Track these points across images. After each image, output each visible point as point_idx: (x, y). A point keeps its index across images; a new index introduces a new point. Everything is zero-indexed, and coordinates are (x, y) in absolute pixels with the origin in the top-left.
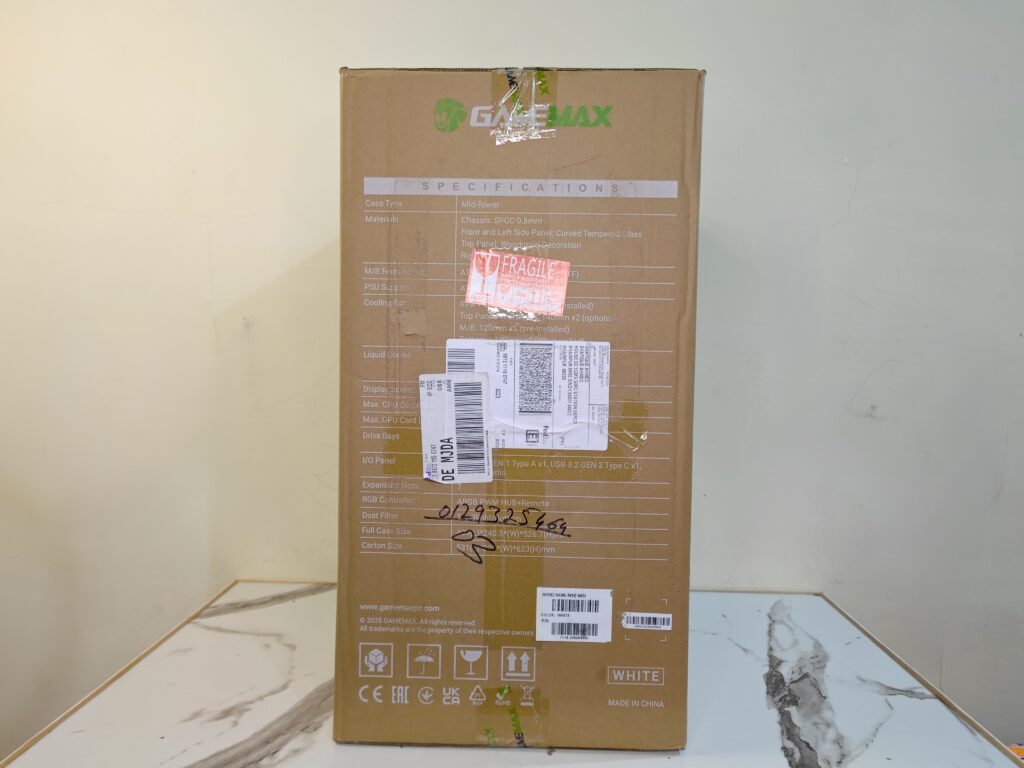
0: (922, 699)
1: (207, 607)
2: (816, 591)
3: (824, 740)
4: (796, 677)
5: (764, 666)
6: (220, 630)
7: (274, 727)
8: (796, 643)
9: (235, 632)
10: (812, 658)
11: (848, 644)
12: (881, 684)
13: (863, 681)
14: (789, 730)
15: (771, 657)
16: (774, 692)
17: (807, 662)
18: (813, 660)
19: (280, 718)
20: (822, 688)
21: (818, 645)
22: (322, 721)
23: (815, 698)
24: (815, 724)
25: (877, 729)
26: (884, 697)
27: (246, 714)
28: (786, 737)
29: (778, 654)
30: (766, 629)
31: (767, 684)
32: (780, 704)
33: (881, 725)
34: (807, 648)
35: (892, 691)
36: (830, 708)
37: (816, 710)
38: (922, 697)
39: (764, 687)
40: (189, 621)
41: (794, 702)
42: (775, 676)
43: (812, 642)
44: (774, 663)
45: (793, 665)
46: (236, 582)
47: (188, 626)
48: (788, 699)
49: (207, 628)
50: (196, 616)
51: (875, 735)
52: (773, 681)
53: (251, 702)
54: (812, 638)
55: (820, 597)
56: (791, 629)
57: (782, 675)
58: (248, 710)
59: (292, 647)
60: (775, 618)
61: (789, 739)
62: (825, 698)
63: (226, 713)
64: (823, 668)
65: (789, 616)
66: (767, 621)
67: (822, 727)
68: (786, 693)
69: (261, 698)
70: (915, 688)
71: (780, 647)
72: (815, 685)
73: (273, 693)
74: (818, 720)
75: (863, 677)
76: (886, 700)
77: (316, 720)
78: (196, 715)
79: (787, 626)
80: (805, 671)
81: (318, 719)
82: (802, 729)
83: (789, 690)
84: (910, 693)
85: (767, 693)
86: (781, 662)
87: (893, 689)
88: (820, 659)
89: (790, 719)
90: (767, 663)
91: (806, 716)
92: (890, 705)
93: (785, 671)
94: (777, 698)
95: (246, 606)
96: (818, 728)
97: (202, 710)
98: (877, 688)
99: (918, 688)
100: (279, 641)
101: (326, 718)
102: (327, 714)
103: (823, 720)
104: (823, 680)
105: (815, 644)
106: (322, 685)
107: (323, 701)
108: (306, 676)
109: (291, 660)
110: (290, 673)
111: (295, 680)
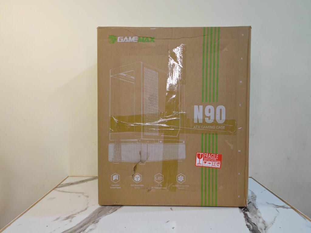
0: (287, 209)
1: (59, 185)
3: (259, 222)
6: (64, 192)
7: (83, 222)
9: (69, 192)
10: (251, 197)
11: (262, 192)
12: (274, 204)
13: (268, 203)
14: (247, 219)
18: (252, 198)
19: (85, 219)
20: (256, 206)
21: (253, 193)
22: (99, 220)
23: (254, 209)
24: (255, 217)
25: (275, 218)
26: (275, 209)
27: (74, 218)
28: (247, 221)
32: (244, 211)
33: (276, 217)
35: (278, 206)
36: (259, 212)
37: (255, 213)
38: (287, 208)
40: (53, 189)
41: (248, 210)
46: (68, 177)
47: (54, 190)
49: (59, 191)
50: (56, 188)
51: (274, 220)
53: (75, 214)
54: (251, 191)
55: (251, 178)
58: (75, 217)
59: (88, 197)
61: (248, 222)
62: (257, 209)
63: (68, 218)
64: (255, 200)
67: (258, 218)
68: (245, 208)
69: (79, 213)
72: (254, 205)
73: (82, 211)
74: (256, 216)
75: (268, 202)
76: (276, 209)
77: (97, 219)
78: (58, 219)
80: (250, 201)
82: (252, 219)
84: (283, 207)
88: (254, 197)
89: (247, 216)
91: (252, 215)
92: (278, 211)
94: (242, 210)
96: (257, 218)
97: (60, 217)
98: (273, 206)
99: (286, 205)
100: (83, 195)
101: (100, 219)
102: (100, 217)
103: (258, 216)
104: (256, 203)
105: (251, 193)
106: (98, 208)
107: (99, 213)
108: (93, 205)
109: (87, 201)
110: (87, 205)
111: (89, 207)
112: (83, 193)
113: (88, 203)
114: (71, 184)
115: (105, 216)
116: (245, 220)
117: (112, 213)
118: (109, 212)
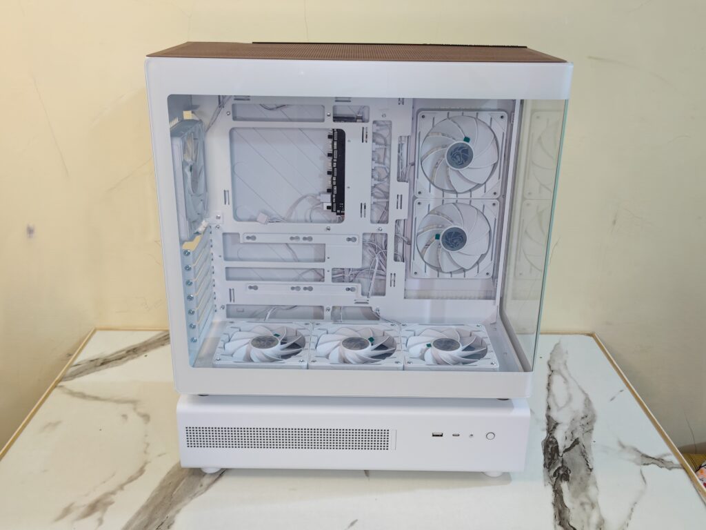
0: (670, 469)
1: (71, 366)
2: (589, 330)
3: (589, 524)
4: (569, 443)
5: (543, 430)
6: (83, 396)
7: (134, 525)
8: (570, 399)
9: (96, 398)
10: (583, 418)
11: (612, 399)
12: (638, 451)
13: (623, 447)
14: (560, 512)
15: (548, 417)
16: (550, 464)
17: (578, 424)
18: (583, 422)
19: (139, 513)
20: (589, 457)
21: (588, 402)
22: (174, 516)
23: (583, 471)
24: (582, 504)
25: (632, 509)
26: (637, 468)
27: (110, 508)
28: (558, 522)
29: (555, 415)
30: (546, 382)
31: (544, 454)
32: (555, 478)
33: (636, 503)
34: (578, 406)
35: (647, 459)
36: (595, 483)
37: (584, 488)
38: (670, 467)
39: (542, 457)
40: (56, 385)
41: (566, 476)
42: (551, 442)
43: (582, 397)
44: (552, 426)
45: (566, 428)
46: (95, 331)
47: (55, 391)
48: (561, 472)
49: (72, 394)
50: (62, 377)
51: (630, 517)
52: (550, 450)
53: (113, 493)
54: (583, 392)
55: (592, 338)
56: (566, 381)
57: (557, 442)
58: (111, 503)
59: (146, 417)
60: (554, 367)
61: (560, 524)
62: (591, 470)
63: (93, 508)
64: (590, 431)
65: (565, 364)
66: (547, 372)
67: (588, 507)
68: (560, 465)
69: (121, 487)
70: (665, 455)
71: (556, 405)
72: (584, 454)
73: (131, 480)
74: (585, 500)
75: (625, 443)
76: (641, 472)
78: (67, 511)
79: (563, 377)
80: (576, 436)
81: (170, 514)
82: (571, 511)
83: (563, 462)
84: (660, 461)
85: (545, 465)
86: (557, 424)
87: (647, 457)
88: (588, 421)
89: (562, 498)
90: (545, 426)
91: (575, 495)
92: (644, 478)
93: (560, 436)
94: (552, 472)
95: (105, 362)
96: (584, 509)
97: (72, 505)
98: (634, 456)
99: (669, 455)
100: (135, 409)
101: (178, 512)
102: (179, 506)
103: (589, 499)
104: (590, 446)
105: (585, 400)
106: (173, 467)
107: (174, 489)
108: (159, 456)
109: (146, 436)
110: (145, 452)
111: (150, 462)
112: (134, 403)
113: (148, 445)
114: (102, 364)
115: (192, 499)
116: (553, 517)
117: (209, 486)
118: (201, 486)
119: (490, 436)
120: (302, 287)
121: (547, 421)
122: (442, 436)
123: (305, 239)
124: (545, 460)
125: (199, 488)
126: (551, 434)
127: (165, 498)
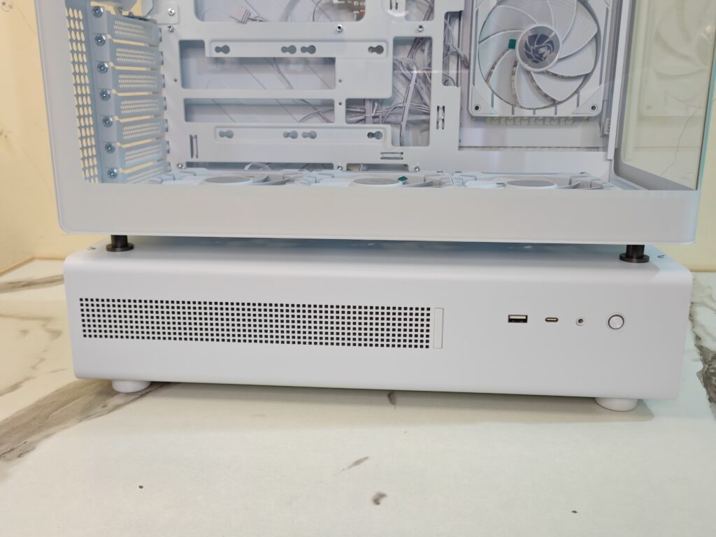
5: (695, 360)
15: (701, 349)
29: (710, 344)
31: (706, 386)
39: (704, 391)
44: (709, 357)
46: (32, 259)
52: (714, 382)
59: (57, 333)
60: (694, 300)
65: (711, 297)
71: (709, 335)
79: (712, 308)
90: (698, 357)
95: (29, 284)
100: (44, 326)
101: (48, 436)
102: (52, 430)
106: (69, 385)
107: (57, 410)
108: (53, 372)
109: (45, 351)
110: (34, 367)
111: (35, 378)
112: (47, 319)
113: (42, 360)
114: (24, 286)
115: (80, 421)
117: (117, 407)
118: (104, 407)
119: (616, 322)
120: (300, 132)
121: (699, 351)
122: (525, 321)
123: (304, 50)
124: (708, 393)
125: (99, 409)
126: (710, 365)
127: (35, 418)
